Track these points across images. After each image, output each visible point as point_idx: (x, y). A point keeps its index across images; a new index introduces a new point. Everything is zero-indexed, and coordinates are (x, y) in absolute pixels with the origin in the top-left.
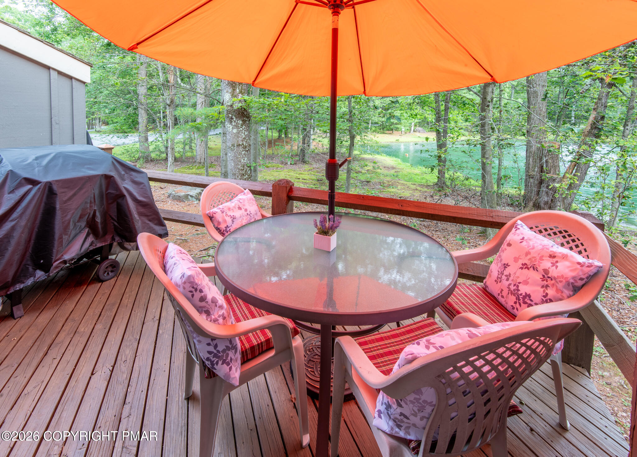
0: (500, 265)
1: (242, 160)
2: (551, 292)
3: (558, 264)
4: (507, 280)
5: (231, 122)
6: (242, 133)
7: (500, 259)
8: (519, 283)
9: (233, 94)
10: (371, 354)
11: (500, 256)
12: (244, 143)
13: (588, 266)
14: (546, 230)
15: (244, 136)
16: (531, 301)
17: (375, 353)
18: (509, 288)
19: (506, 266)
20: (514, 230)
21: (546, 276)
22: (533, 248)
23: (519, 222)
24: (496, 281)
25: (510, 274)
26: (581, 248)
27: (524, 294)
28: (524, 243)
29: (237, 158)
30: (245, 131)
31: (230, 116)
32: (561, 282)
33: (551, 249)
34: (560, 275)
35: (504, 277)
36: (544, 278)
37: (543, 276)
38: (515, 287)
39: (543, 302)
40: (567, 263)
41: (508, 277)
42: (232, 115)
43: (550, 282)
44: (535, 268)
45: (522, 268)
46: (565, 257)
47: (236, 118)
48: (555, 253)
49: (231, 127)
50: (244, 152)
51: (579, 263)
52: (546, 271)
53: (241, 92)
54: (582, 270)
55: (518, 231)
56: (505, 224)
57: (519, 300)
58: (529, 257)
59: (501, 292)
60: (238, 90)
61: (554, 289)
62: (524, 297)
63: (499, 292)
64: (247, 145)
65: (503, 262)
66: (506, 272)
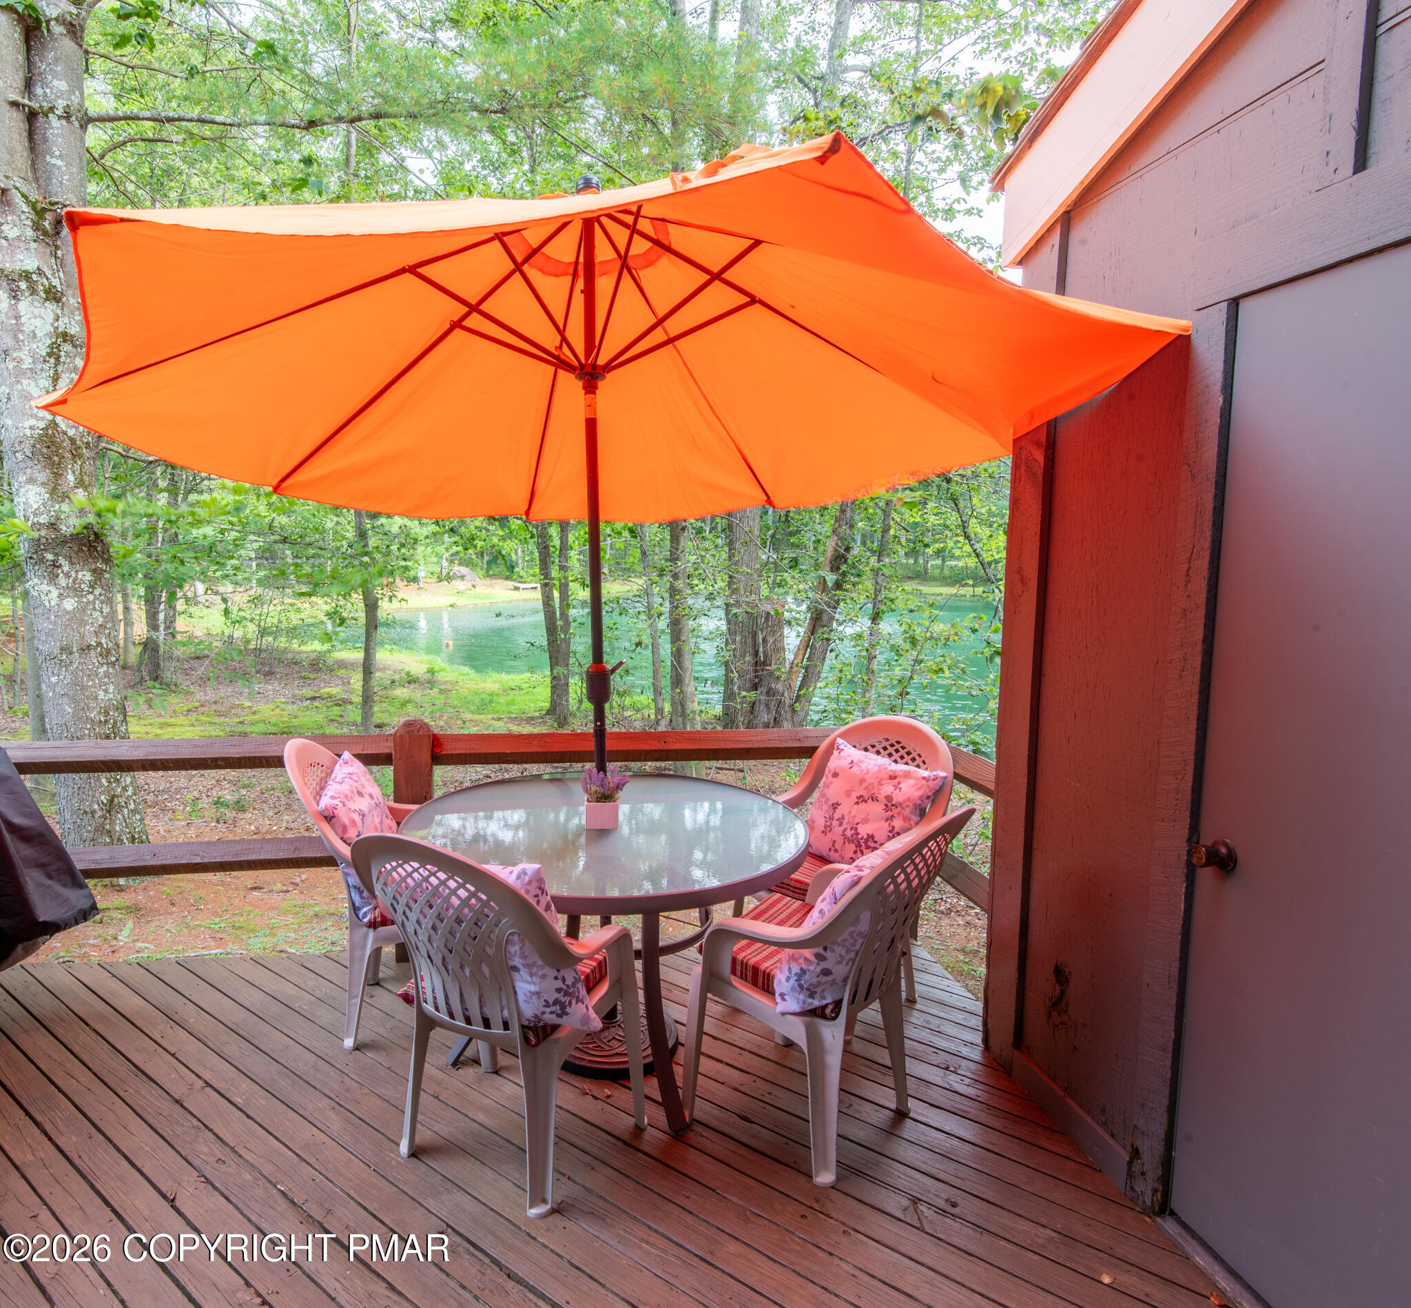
0: (825, 807)
1: (101, 695)
2: (898, 823)
3: (900, 786)
4: (841, 824)
5: (53, 578)
6: (94, 609)
7: (823, 800)
8: (857, 824)
9: (55, 489)
10: (776, 920)
11: (823, 795)
12: (103, 641)
13: (934, 780)
14: (873, 746)
15: (101, 620)
16: (876, 842)
17: (780, 918)
18: (844, 835)
19: (835, 806)
20: (836, 752)
21: (889, 804)
22: (868, 772)
23: (839, 740)
24: (823, 832)
25: (843, 816)
26: (919, 760)
27: (865, 837)
28: (855, 768)
29: (84, 688)
30: (102, 602)
31: (50, 557)
32: (907, 806)
33: (890, 768)
34: (906, 798)
35: (835, 823)
36: (887, 809)
37: (886, 805)
38: (853, 832)
39: (889, 839)
40: (911, 782)
41: (841, 821)
42: (56, 555)
43: (895, 811)
44: (874, 798)
45: (857, 803)
46: (907, 775)
47: (72, 563)
48: (895, 771)
49: (55, 593)
50: (105, 668)
51: (924, 778)
52: (889, 798)
53: (80, 483)
54: (928, 786)
55: (842, 754)
56: (817, 747)
57: (860, 846)
58: (864, 785)
59: (833, 846)
60: (71, 477)
61: (901, 818)
62: (867, 841)
63: (830, 846)
64: (110, 645)
65: (830, 803)
66: (837, 815)
